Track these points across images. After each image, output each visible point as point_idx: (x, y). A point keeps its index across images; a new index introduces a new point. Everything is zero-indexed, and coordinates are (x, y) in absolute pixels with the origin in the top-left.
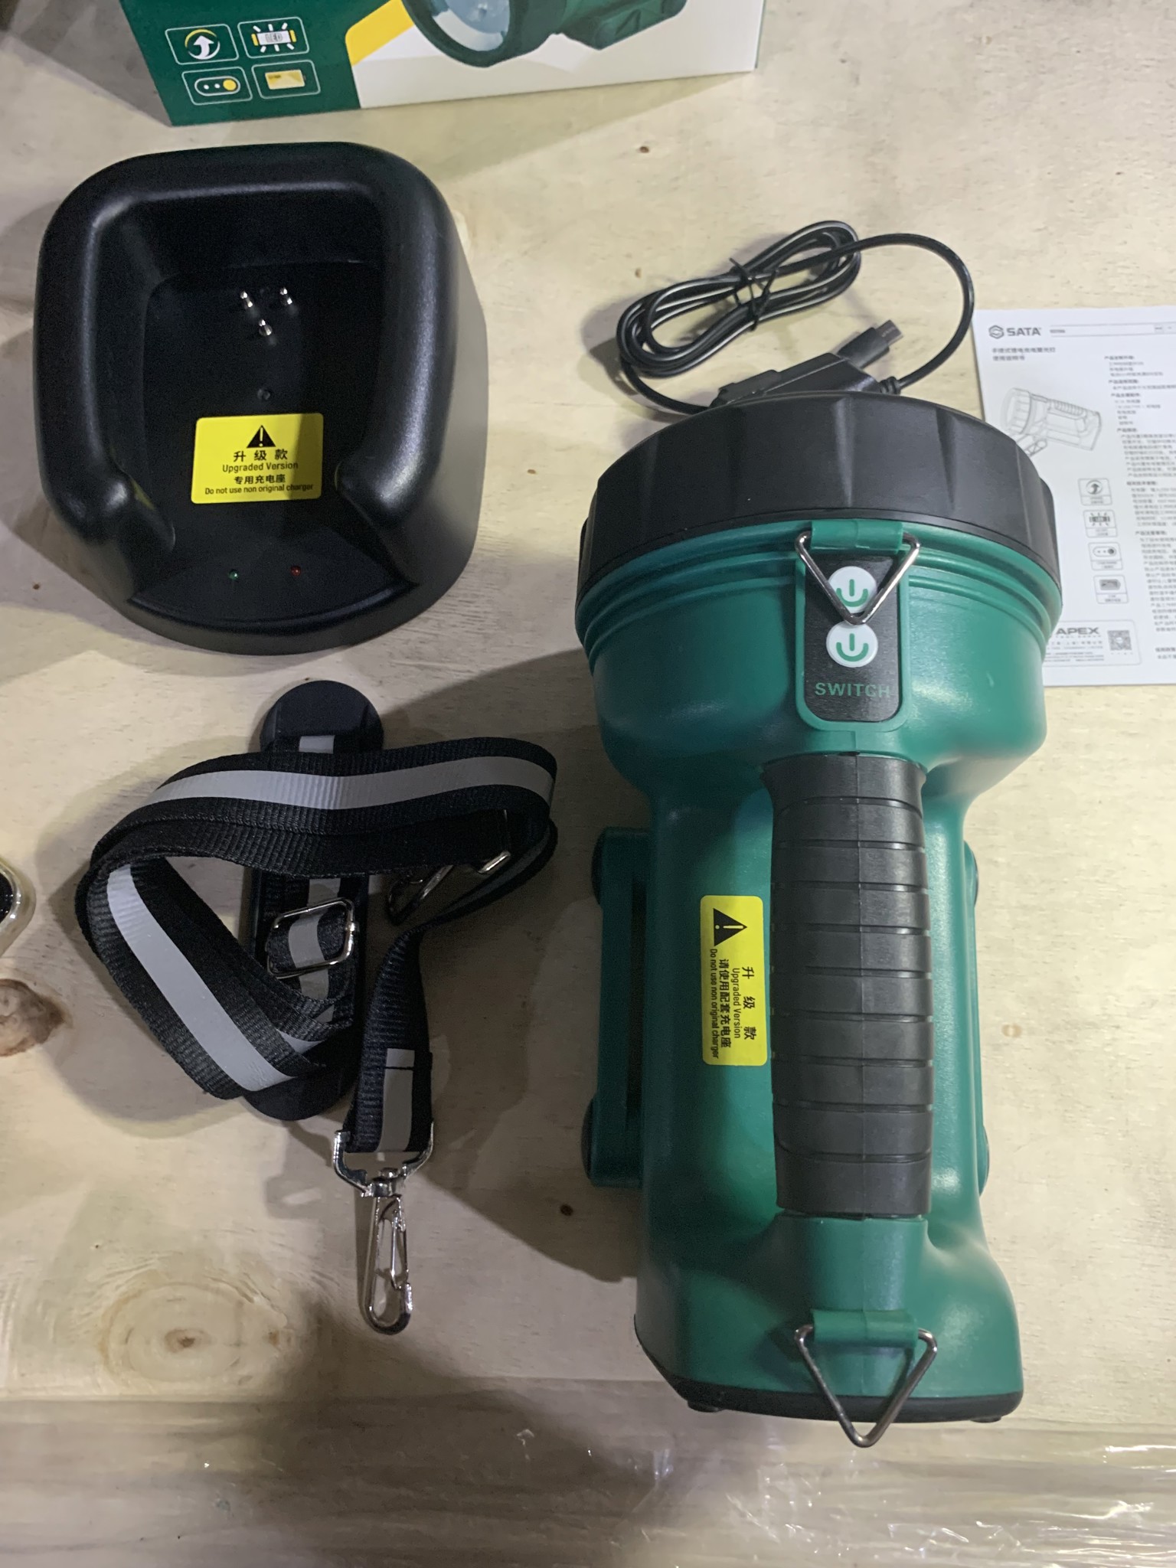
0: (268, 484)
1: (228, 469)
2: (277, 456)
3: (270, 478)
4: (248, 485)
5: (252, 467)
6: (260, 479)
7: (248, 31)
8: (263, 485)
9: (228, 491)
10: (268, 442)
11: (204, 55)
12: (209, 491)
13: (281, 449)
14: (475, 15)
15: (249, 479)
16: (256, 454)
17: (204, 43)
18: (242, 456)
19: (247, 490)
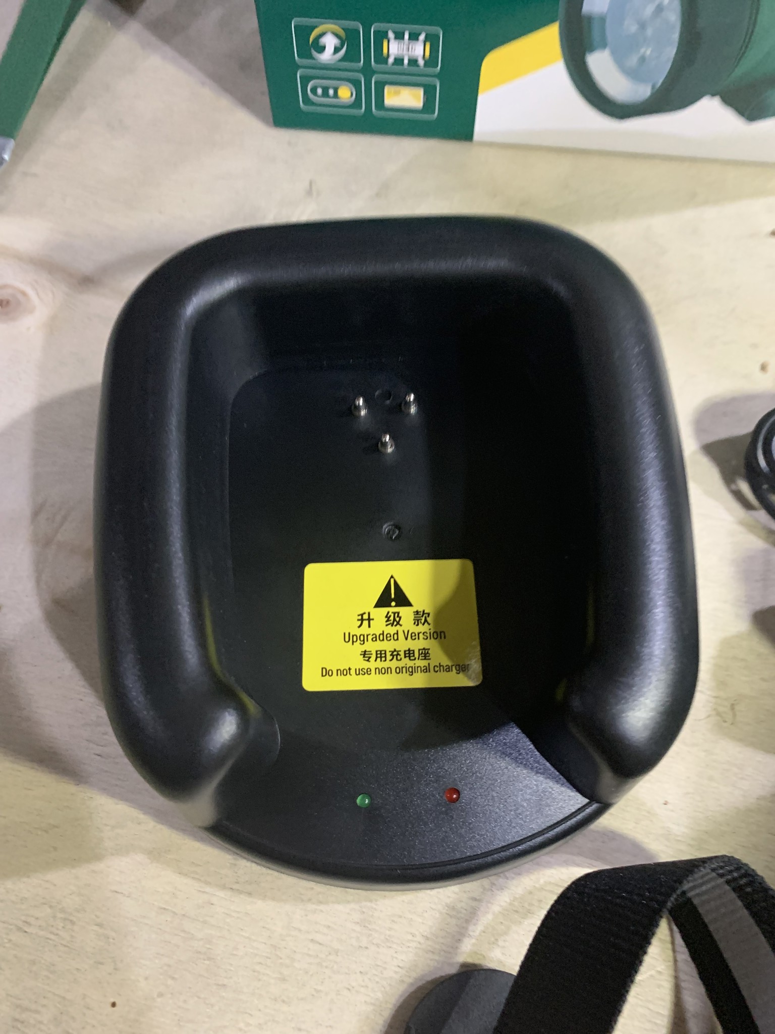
0: (406, 662)
1: (350, 639)
2: (417, 622)
3: (409, 654)
4: (380, 664)
5: (383, 637)
6: (395, 654)
7: (381, 36)
8: (401, 664)
9: (353, 672)
10: (403, 600)
11: (327, 56)
12: (326, 672)
13: (421, 610)
14: (633, 61)
15: (381, 655)
16: (388, 617)
17: (330, 42)
18: (369, 619)
19: (380, 671)
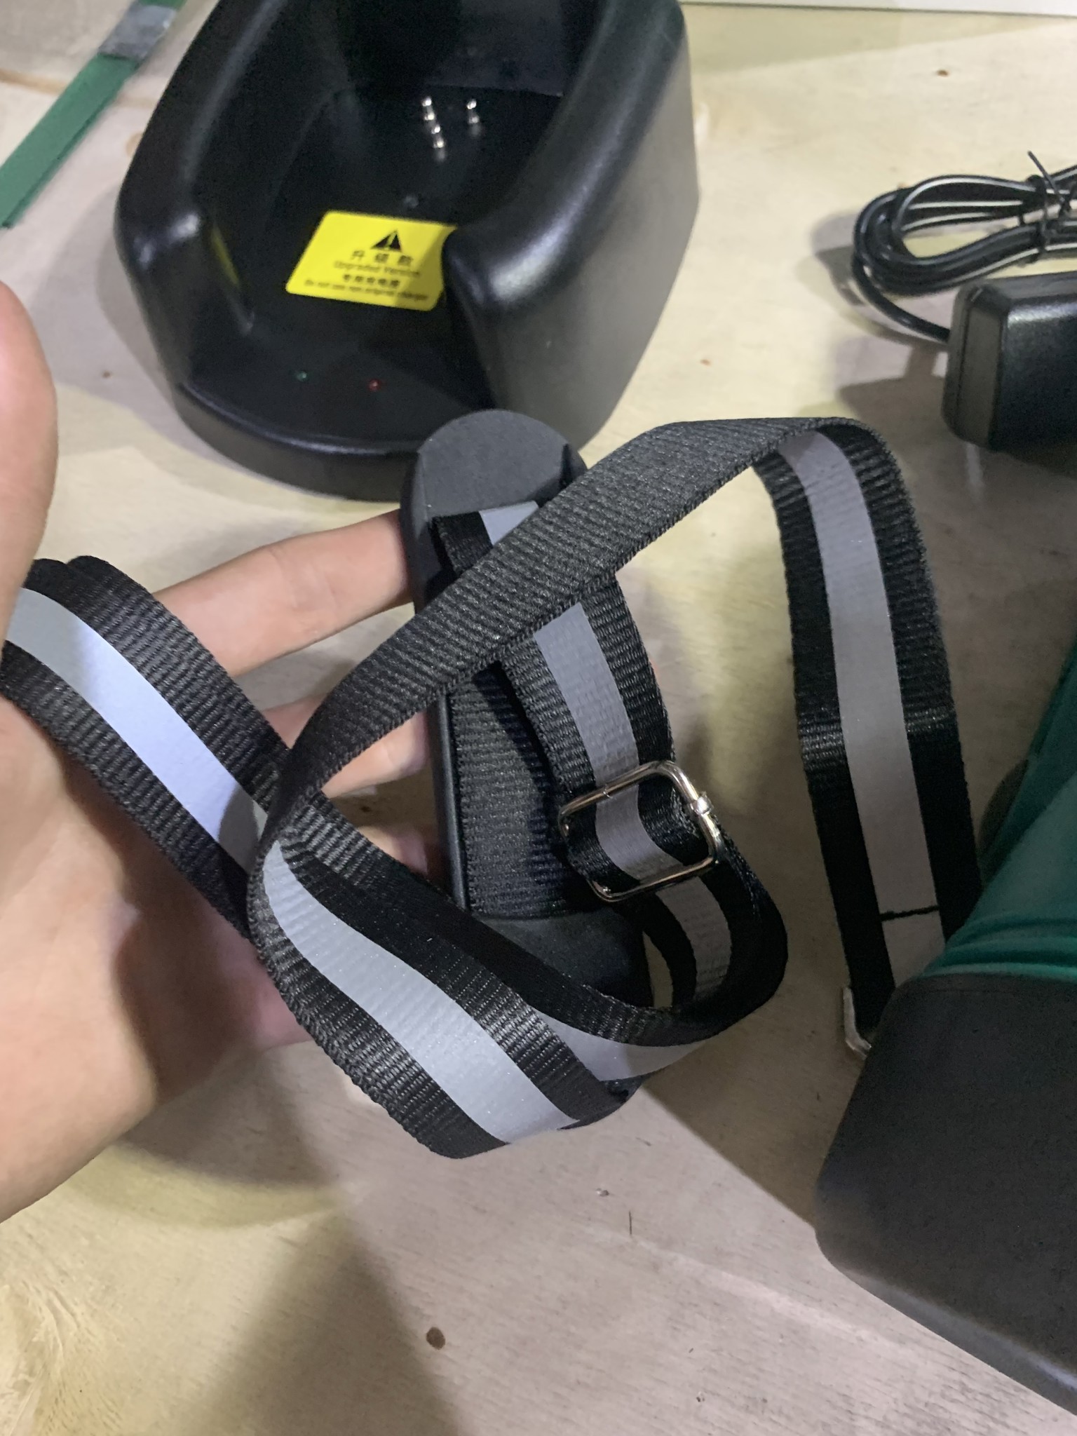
0: (379, 287)
2: (399, 262)
3: (382, 282)
4: (355, 285)
6: (371, 280)
8: (371, 287)
9: (331, 286)
10: (396, 245)
12: (309, 282)
13: (407, 255)
15: (359, 279)
16: (378, 256)
18: (362, 255)
19: (352, 289)
